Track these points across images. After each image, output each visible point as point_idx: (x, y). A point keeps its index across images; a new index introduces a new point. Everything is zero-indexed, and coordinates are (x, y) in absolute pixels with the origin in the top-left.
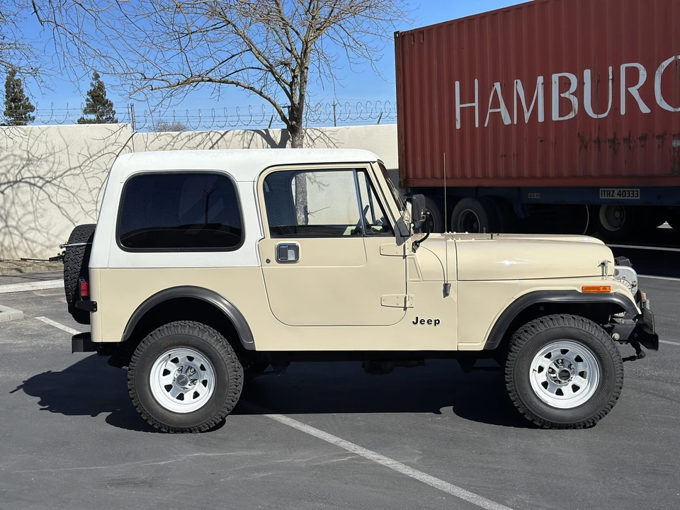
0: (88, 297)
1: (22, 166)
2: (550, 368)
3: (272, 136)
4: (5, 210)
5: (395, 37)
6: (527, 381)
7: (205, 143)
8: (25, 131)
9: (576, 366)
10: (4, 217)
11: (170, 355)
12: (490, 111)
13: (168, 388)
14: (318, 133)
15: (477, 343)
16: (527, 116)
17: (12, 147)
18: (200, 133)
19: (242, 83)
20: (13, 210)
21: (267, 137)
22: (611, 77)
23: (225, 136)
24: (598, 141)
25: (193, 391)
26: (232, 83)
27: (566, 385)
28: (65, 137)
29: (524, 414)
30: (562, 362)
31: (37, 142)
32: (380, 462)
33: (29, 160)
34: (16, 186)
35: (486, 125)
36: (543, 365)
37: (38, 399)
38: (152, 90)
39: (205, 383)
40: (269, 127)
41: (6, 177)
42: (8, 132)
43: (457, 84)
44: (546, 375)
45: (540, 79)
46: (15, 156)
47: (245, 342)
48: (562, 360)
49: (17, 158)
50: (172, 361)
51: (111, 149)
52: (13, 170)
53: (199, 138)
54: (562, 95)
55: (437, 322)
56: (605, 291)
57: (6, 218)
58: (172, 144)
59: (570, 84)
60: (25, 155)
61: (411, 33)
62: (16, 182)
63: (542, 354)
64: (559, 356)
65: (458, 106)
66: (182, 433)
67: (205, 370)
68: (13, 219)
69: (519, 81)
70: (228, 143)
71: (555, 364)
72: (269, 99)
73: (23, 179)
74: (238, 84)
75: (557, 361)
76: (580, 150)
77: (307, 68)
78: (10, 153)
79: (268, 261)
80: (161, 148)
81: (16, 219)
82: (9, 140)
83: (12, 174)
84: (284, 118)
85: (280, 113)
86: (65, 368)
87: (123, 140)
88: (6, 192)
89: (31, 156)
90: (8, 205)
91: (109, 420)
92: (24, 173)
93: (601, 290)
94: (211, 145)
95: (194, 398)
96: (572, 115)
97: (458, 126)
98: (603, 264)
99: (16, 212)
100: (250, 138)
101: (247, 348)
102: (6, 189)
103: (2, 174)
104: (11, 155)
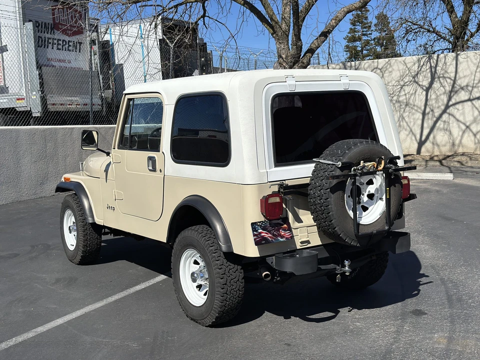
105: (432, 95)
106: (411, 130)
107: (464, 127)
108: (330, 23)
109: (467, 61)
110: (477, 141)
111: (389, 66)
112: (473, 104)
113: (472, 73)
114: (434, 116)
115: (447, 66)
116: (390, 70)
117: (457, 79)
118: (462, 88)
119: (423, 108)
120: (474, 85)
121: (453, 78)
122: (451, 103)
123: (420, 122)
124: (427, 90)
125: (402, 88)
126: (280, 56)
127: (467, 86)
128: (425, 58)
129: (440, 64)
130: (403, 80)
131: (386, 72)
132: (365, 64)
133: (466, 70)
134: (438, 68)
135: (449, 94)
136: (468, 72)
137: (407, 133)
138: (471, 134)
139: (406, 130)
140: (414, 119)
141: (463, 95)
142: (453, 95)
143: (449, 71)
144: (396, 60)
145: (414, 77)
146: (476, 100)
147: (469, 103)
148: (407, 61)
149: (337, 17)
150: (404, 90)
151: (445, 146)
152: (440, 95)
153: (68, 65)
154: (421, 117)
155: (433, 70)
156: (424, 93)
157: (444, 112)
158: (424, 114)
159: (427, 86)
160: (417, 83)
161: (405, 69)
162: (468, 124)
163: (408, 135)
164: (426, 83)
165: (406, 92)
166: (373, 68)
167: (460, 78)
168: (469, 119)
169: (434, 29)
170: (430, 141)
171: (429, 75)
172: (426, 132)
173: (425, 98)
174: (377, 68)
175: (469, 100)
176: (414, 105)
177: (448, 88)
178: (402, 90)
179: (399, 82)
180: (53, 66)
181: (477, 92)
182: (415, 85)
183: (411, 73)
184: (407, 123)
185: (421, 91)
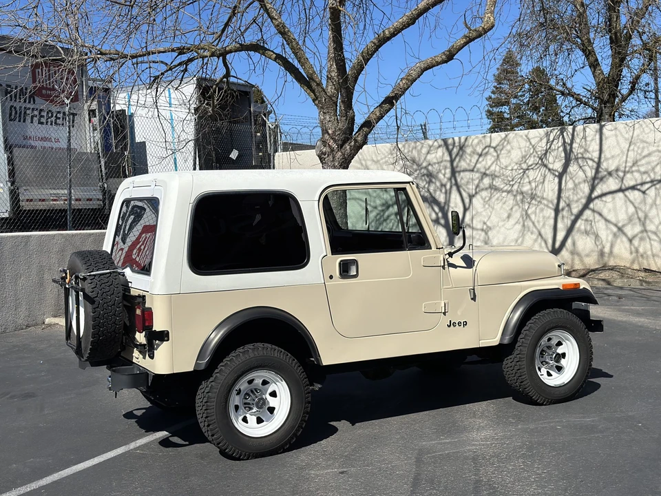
4: (644, 211)
10: (643, 221)
57: (645, 221)
88: (647, 192)
102: (648, 189)
103: (645, 173)
104: (655, 152)
105: (568, 184)
106: (540, 234)
107: (615, 229)
108: (399, 84)
109: (616, 134)
110: (633, 249)
111: (506, 143)
112: (626, 196)
113: (622, 152)
114: (572, 214)
115: (588, 143)
116: (508, 147)
117: (602, 160)
118: (610, 174)
119: (555, 201)
120: (627, 169)
121: (596, 160)
122: (593, 196)
123: (552, 222)
124: (560, 176)
125: (524, 172)
126: (325, 131)
127: (617, 170)
128: (556, 131)
129: (577, 140)
130: (525, 162)
131: (503, 152)
132: (473, 140)
133: (614, 147)
134: (575, 145)
135: (592, 182)
136: (617, 151)
137: (534, 237)
138: (625, 239)
139: (532, 233)
140: (544, 217)
141: (612, 184)
142: (598, 183)
143: (590, 149)
144: (516, 134)
145: (541, 159)
146: (630, 191)
147: (620, 195)
148: (530, 136)
149: (410, 75)
150: (528, 177)
151: (587, 255)
152: (579, 183)
153: (55, 145)
154: (553, 214)
155: (568, 148)
156: (557, 180)
157: (586, 207)
158: (557, 211)
159: (560, 170)
160: (546, 166)
161: (528, 147)
162: (620, 225)
163: (536, 240)
164: (558, 166)
165: (531, 179)
166: (484, 146)
167: (607, 159)
168: (622, 217)
169: (569, 90)
170: (567, 250)
171: (563, 155)
172: (560, 236)
173: (557, 188)
174: (489, 146)
175: (621, 190)
176: (543, 198)
177: (590, 173)
178: (525, 176)
179: (520, 164)
180: (32, 147)
181: (631, 179)
182: (543, 169)
183: (536, 152)
184: (533, 223)
185: (552, 176)
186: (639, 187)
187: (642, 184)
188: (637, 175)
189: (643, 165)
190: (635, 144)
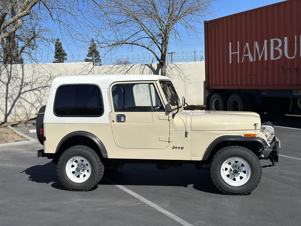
0: (43, 135)
1: (48, 80)
2: (230, 169)
3: (153, 67)
4: (41, 98)
5: (204, 23)
6: (219, 174)
7: (124, 70)
8: (49, 66)
9: (242, 168)
10: (40, 101)
11: (74, 159)
12: (244, 55)
13: (73, 172)
14: (174, 65)
15: (199, 157)
16: (260, 58)
17: (44, 72)
18: (122, 66)
19: (140, 44)
20: (44, 98)
21: (151, 67)
22: (296, 40)
23: (132, 67)
24: (291, 69)
25: (83, 174)
26: (135, 44)
27: (237, 176)
28: (65, 68)
29: (218, 188)
30: (235, 166)
31: (54, 70)
32: (152, 206)
33: (51, 77)
34: (45, 88)
35: (242, 62)
36: (227, 167)
37: (29, 176)
38: (101, 48)
39: (88, 171)
40: (152, 63)
41: (41, 84)
42: (42, 66)
43: (230, 44)
44: (229, 172)
45: (266, 41)
46: (45, 76)
47: (104, 155)
48: (236, 165)
49: (46, 77)
50: (75, 162)
51: (84, 73)
52: (44, 81)
53: (121, 68)
54: (275, 48)
55: (182, 148)
56: (254, 136)
57: (41, 101)
58: (110, 71)
59: (278, 43)
60: (49, 76)
61: (211, 22)
62: (45, 87)
63: (226, 163)
64: (234, 164)
65: (230, 53)
66: (78, 191)
67: (88, 166)
68: (44, 102)
69: (256, 42)
70: (134, 70)
71: (233, 167)
72: (151, 51)
73: (48, 85)
74: (138, 45)
75: (233, 166)
76: (283, 73)
77: (168, 37)
78: (43, 75)
79: (113, 121)
80: (105, 73)
81: (45, 102)
82: (43, 69)
83: (44, 84)
84: (158, 59)
85: (156, 57)
86: (45, 164)
87: (89, 69)
88: (41, 91)
89: (51, 76)
90: (42, 96)
91: (53, 185)
92: (49, 83)
93: (252, 136)
94: (127, 71)
95: (84, 177)
96: (279, 57)
97: (230, 62)
98: (255, 124)
99: (45, 99)
100: (143, 68)
101: (104, 157)
102: (41, 89)
103: (40, 83)
104: (43, 76)
109: (29, 69)
112: (33, 92)
113: (31, 76)
114: (13, 100)
115: (18, 71)
117: (24, 78)
118: (27, 84)
119: (6, 95)
120: (33, 82)
121: (22, 79)
122: (21, 92)
123: (5, 103)
124: (7, 85)
127: (30, 82)
128: (3, 66)
133: (28, 74)
134: (12, 72)
135: (20, 87)
136: (29, 75)
138: (34, 108)
140: (1, 101)
141: (28, 88)
142: (23, 87)
143: (19, 74)
146: (35, 90)
147: (31, 92)
151: (21, 115)
154: (5, 100)
157: (19, 96)
158: (7, 98)
159: (7, 82)
162: (32, 103)
164: (6, 80)
167: (26, 78)
170: (12, 114)
171: (7, 76)
172: (9, 109)
175: (31, 90)
177: (19, 84)
181: (35, 86)
185: (4, 85)
186: (38, 89)
187: (39, 88)
188: (37, 84)
189: (39, 81)
190: (36, 73)
